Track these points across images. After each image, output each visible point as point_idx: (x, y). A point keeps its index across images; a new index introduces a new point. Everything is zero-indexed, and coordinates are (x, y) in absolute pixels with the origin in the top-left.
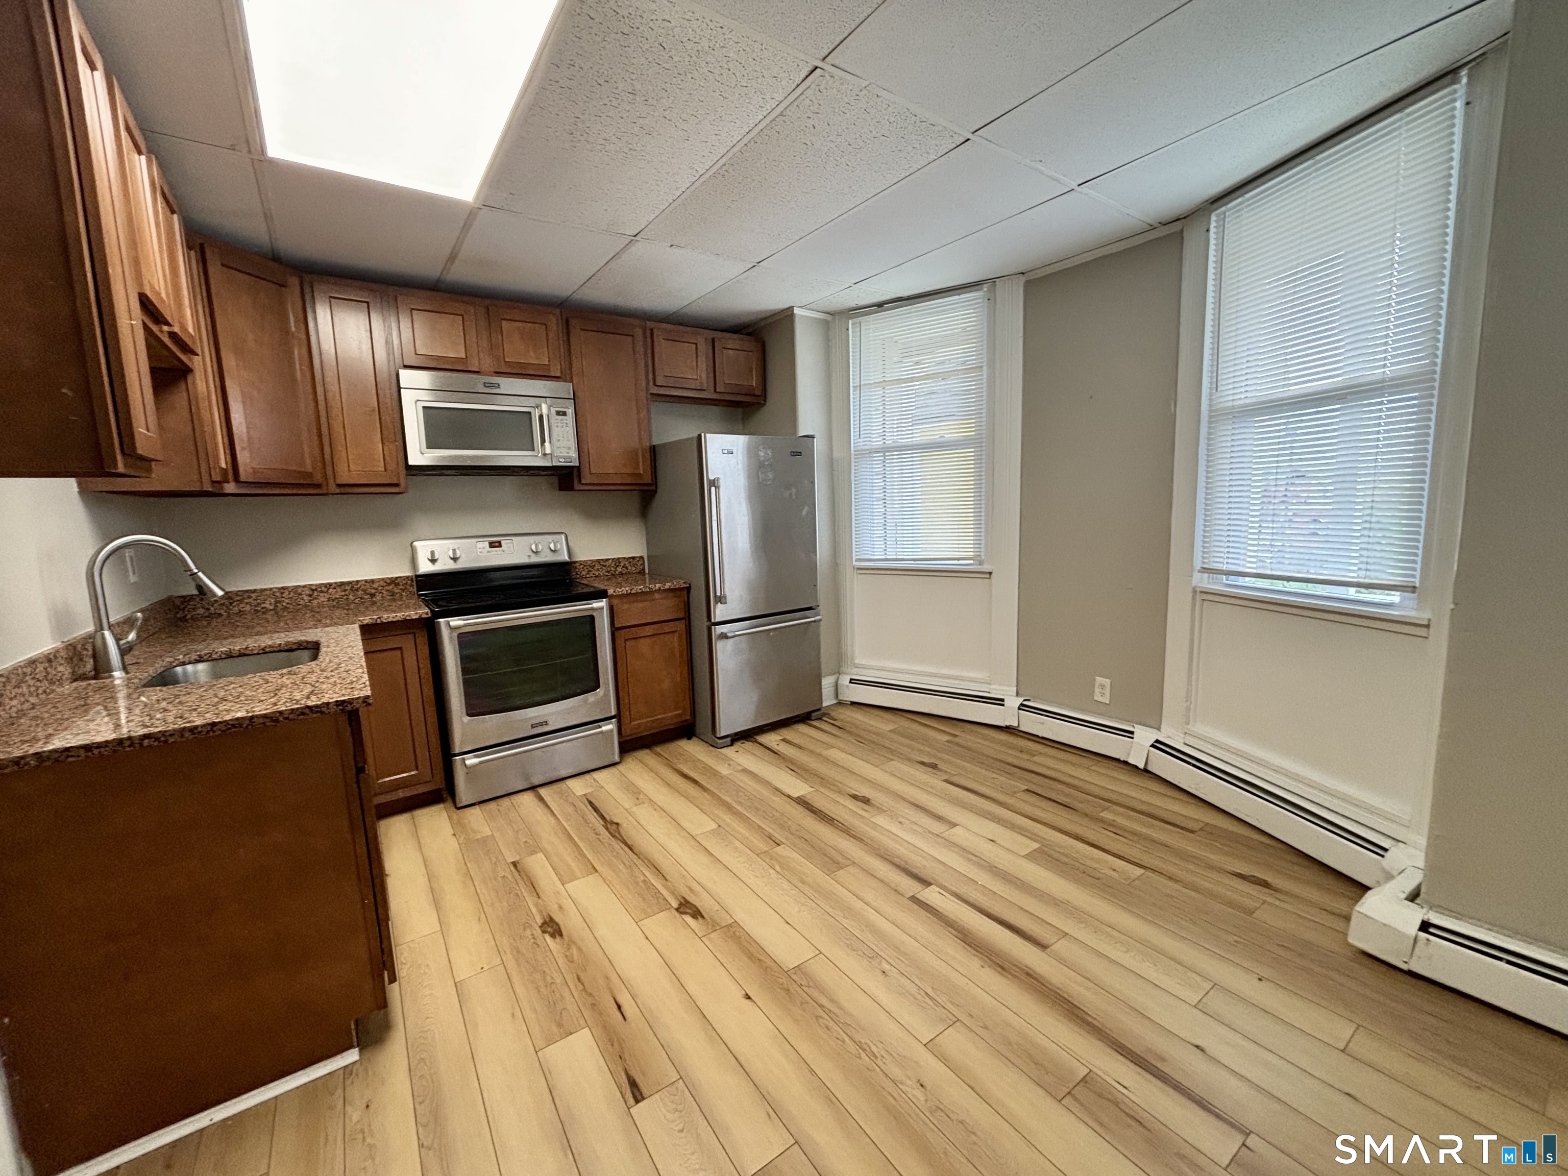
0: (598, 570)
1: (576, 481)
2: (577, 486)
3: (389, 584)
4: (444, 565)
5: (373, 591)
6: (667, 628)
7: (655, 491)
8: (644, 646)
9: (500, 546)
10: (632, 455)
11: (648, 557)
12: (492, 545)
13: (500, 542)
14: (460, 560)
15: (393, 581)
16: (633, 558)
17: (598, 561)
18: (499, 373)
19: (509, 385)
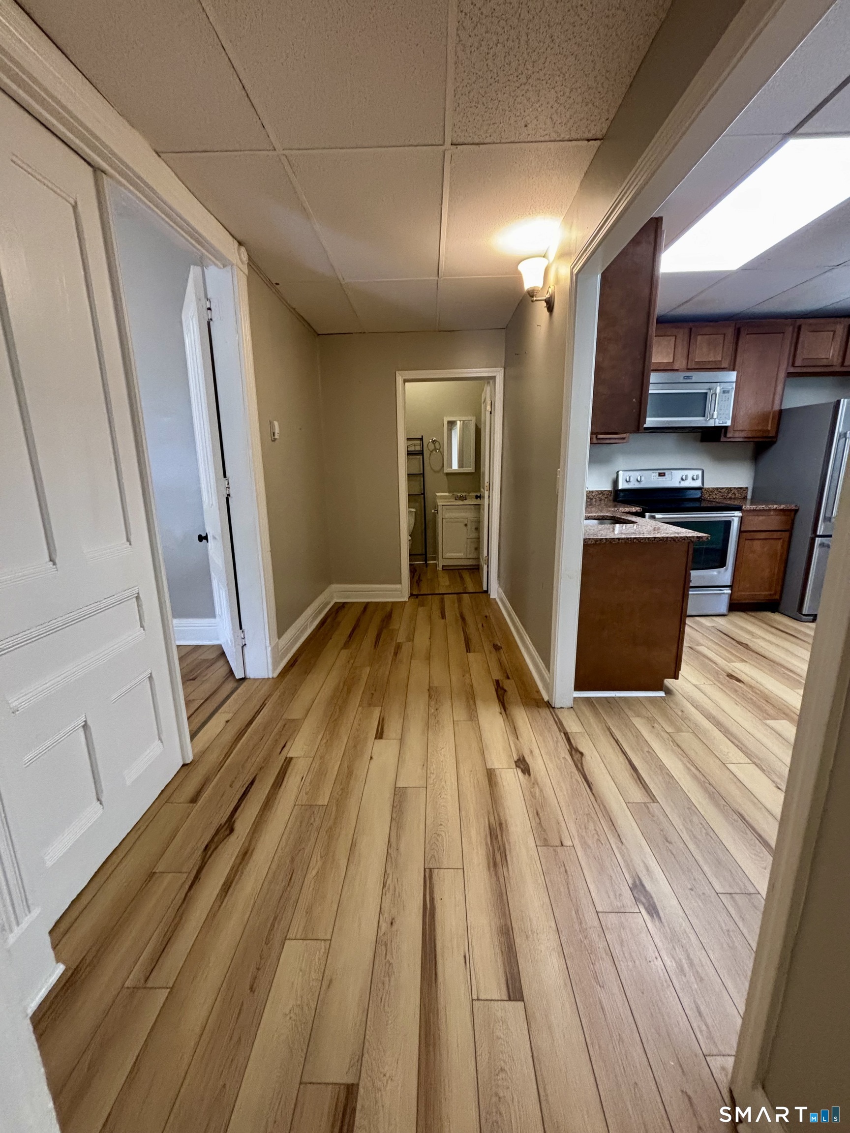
0: (716, 495)
1: (722, 436)
2: (723, 439)
3: (600, 494)
4: (633, 485)
5: (592, 497)
6: (776, 535)
7: (774, 442)
8: (757, 545)
9: (664, 475)
10: (764, 418)
11: (753, 488)
12: (660, 475)
13: (664, 473)
14: (642, 483)
15: (602, 492)
16: (741, 488)
17: (717, 489)
18: (689, 370)
19: (697, 376)
